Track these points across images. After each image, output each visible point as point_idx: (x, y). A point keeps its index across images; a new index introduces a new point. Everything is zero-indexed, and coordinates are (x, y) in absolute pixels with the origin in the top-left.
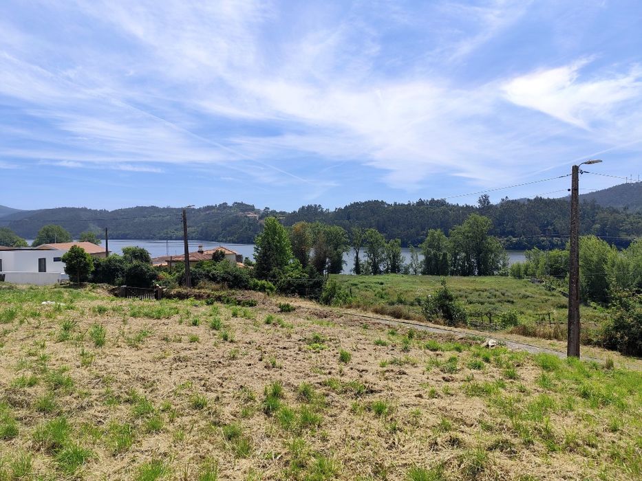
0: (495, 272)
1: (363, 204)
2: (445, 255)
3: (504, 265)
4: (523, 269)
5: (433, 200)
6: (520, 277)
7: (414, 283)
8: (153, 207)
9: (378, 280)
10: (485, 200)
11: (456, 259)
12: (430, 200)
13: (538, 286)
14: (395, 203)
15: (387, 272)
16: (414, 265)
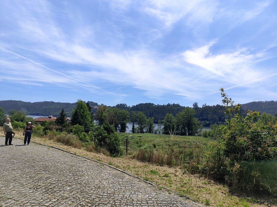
0: (196, 134)
1: (144, 104)
2: (173, 125)
3: (200, 131)
4: (208, 133)
5: (174, 104)
6: (206, 137)
7: (156, 137)
8: (52, 102)
9: (139, 135)
10: (195, 105)
11: (178, 127)
12: (173, 104)
13: (213, 141)
14: (158, 105)
15: (147, 132)
16: (159, 129)
